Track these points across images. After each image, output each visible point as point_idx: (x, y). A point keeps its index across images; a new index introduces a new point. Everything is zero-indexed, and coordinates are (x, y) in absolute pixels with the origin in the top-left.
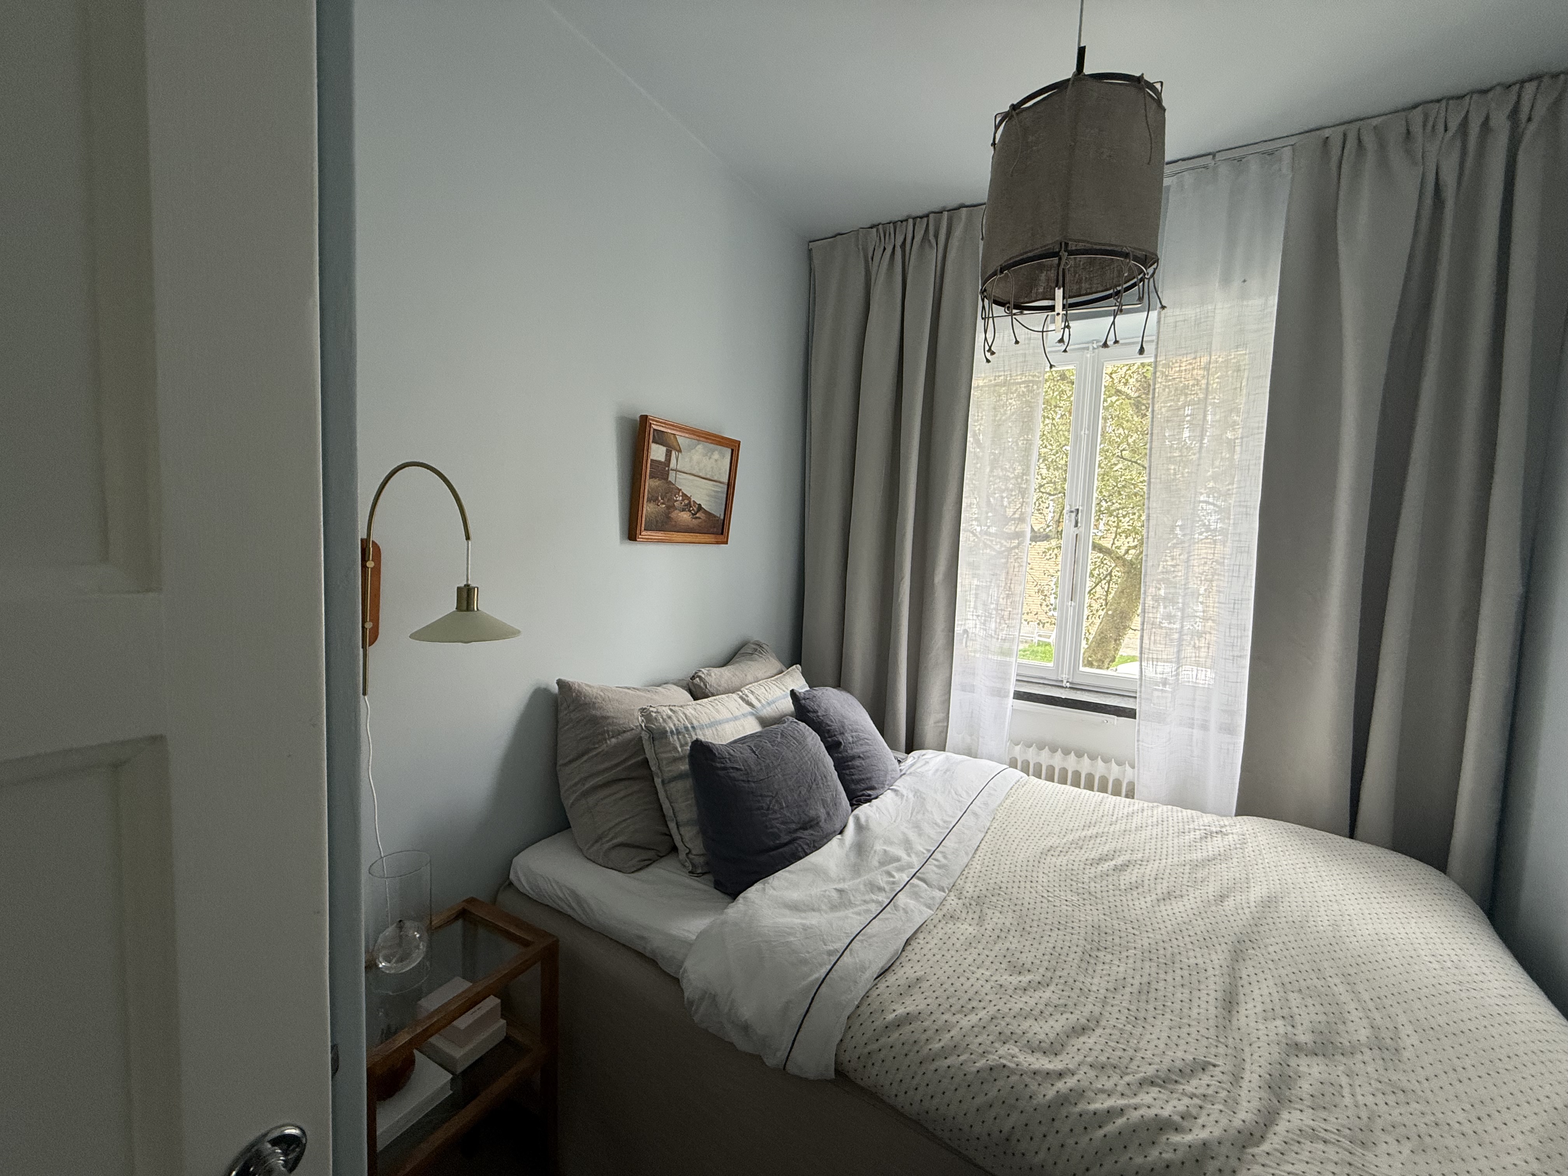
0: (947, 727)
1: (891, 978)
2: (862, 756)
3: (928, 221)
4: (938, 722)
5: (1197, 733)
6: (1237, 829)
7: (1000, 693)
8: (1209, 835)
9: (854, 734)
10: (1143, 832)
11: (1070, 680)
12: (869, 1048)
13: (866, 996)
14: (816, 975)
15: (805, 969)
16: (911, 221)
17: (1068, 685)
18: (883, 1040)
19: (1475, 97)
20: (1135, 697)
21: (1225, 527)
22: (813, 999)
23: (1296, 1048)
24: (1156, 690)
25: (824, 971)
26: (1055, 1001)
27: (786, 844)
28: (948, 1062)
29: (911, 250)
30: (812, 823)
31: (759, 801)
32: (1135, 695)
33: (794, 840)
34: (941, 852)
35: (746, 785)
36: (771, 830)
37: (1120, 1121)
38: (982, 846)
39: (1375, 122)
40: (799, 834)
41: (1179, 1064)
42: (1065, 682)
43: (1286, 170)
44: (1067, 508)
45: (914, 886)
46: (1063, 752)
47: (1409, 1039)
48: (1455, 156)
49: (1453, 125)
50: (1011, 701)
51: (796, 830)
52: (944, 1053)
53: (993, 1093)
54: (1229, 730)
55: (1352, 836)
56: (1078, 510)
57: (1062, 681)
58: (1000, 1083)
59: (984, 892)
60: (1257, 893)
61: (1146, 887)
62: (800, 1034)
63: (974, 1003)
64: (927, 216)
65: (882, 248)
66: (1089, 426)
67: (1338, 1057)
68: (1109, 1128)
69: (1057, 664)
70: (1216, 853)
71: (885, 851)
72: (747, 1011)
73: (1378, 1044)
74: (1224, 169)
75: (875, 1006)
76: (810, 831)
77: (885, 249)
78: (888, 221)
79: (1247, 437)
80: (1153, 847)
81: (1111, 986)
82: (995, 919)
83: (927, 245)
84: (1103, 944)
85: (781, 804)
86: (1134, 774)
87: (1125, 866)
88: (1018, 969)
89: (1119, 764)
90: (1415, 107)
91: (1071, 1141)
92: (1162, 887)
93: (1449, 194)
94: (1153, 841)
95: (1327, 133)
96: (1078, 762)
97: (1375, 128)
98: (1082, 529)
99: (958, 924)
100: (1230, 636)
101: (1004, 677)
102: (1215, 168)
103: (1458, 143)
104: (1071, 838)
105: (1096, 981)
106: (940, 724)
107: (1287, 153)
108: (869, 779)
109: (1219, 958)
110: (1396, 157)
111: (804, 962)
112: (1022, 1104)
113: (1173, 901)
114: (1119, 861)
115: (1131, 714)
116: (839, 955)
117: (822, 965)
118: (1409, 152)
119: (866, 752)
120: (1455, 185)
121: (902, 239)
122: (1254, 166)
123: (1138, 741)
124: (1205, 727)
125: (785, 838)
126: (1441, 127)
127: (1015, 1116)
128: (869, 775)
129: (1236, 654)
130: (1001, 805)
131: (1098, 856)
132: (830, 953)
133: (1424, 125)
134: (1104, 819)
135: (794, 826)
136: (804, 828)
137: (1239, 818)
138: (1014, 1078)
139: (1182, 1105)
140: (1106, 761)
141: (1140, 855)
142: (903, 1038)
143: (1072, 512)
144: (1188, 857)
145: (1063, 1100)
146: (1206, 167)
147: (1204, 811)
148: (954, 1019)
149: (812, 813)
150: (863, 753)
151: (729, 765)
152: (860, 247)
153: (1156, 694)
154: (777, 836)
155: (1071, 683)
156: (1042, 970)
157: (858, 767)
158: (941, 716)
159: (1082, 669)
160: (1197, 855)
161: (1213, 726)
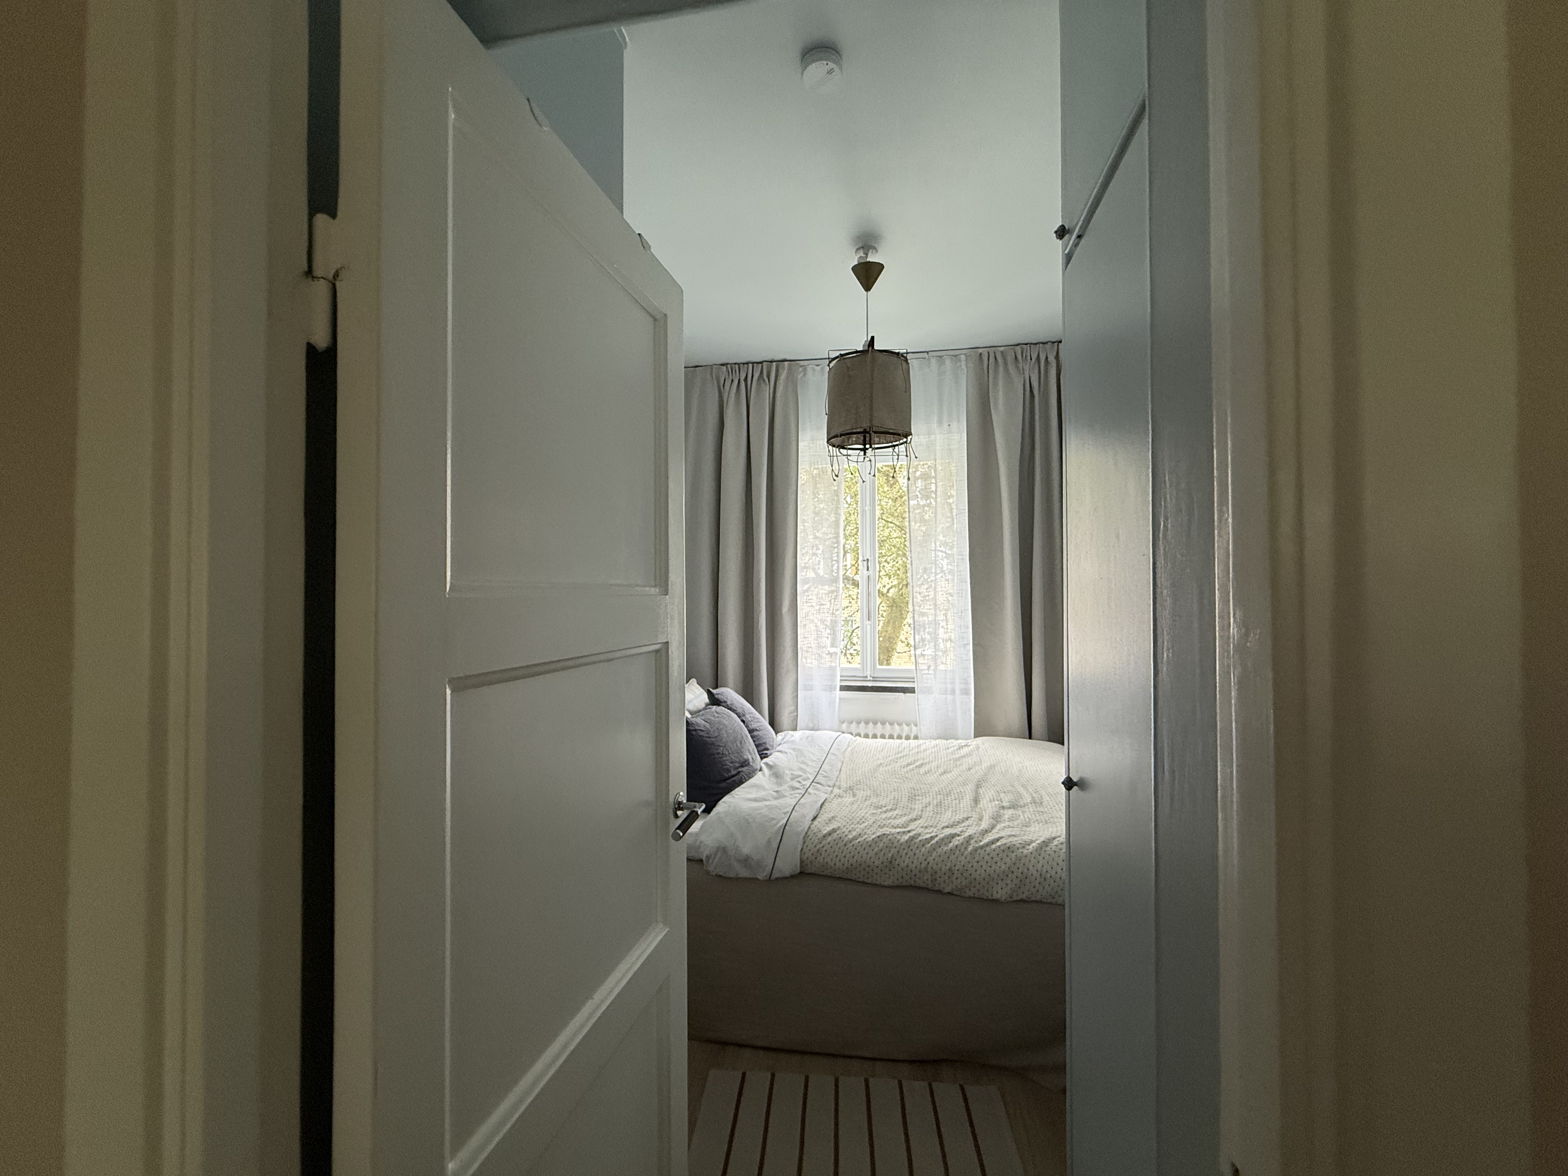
0: (797, 716)
1: (818, 819)
2: (758, 729)
3: (762, 366)
4: (791, 713)
5: (949, 697)
6: (975, 742)
7: (831, 689)
8: (961, 747)
9: (751, 715)
10: (928, 751)
11: (872, 676)
12: (817, 848)
13: (809, 828)
14: (780, 824)
15: (774, 822)
16: (750, 365)
17: (871, 679)
18: (824, 842)
19: (1041, 344)
20: (914, 682)
21: (952, 568)
22: (783, 833)
23: (1003, 808)
24: (924, 674)
25: (784, 821)
26: (900, 813)
27: (733, 776)
28: (859, 840)
29: (752, 383)
30: (746, 763)
31: (717, 749)
32: (913, 680)
33: (739, 773)
34: (823, 771)
35: (709, 739)
36: (725, 767)
37: (936, 839)
38: (843, 768)
39: (1002, 349)
40: (740, 769)
41: (957, 820)
42: (869, 676)
43: (964, 367)
44: (861, 558)
45: (814, 786)
46: (872, 723)
47: (1046, 798)
48: (1036, 371)
49: (1034, 357)
50: (838, 693)
51: (738, 768)
52: (855, 838)
53: (881, 845)
54: (965, 692)
55: (1030, 738)
56: (868, 559)
57: (867, 677)
58: (884, 840)
59: (852, 784)
60: (985, 765)
61: (933, 771)
62: (778, 854)
63: (863, 820)
64: (761, 363)
65: (730, 381)
66: (870, 504)
67: (1019, 808)
68: (933, 842)
69: (863, 663)
70: (965, 753)
71: (792, 774)
72: (746, 849)
73: (1034, 802)
74: (933, 361)
75: (816, 830)
76: (746, 768)
77: (732, 380)
78: (734, 362)
79: (959, 514)
80: (934, 756)
81: (924, 806)
82: (860, 794)
83: (762, 381)
84: (917, 794)
85: (728, 751)
86: (917, 730)
87: (921, 765)
88: (877, 808)
89: (908, 725)
90: (1018, 345)
91: (918, 851)
92: (941, 770)
93: (1036, 392)
94: (933, 754)
95: (980, 351)
96: (883, 728)
97: (1001, 352)
98: (871, 572)
99: (843, 799)
100: (961, 633)
101: (832, 677)
102: (929, 359)
103: (1037, 365)
104: (890, 759)
105: (917, 806)
106: (792, 715)
107: (963, 357)
108: (765, 743)
109: (969, 789)
110: (1012, 368)
111: (774, 819)
112: (896, 844)
113: (947, 774)
114: (917, 764)
115: (912, 690)
116: (789, 814)
117: (783, 818)
118: (1017, 367)
119: (760, 726)
120: (1038, 387)
121: (744, 376)
122: (948, 362)
123: (918, 705)
124: (953, 692)
125: (733, 772)
126: (1029, 358)
127: (893, 850)
128: (764, 741)
129: (965, 643)
130: (846, 750)
131: (906, 764)
132: (785, 813)
133: (1022, 357)
134: (906, 749)
135: (737, 765)
136: (742, 766)
137: (976, 739)
138: (889, 837)
139: (960, 829)
140: (900, 724)
141: (928, 760)
142: (834, 838)
143: (864, 561)
144: (952, 757)
145: (912, 838)
146: (924, 358)
147: (957, 739)
148: (856, 827)
149: (745, 757)
150: (758, 727)
151: (697, 728)
152: (714, 377)
153: (925, 676)
154: (729, 771)
155: (873, 677)
156: (891, 805)
157: (757, 736)
158: (793, 708)
159: (878, 667)
160: (957, 756)
161: (957, 691)
